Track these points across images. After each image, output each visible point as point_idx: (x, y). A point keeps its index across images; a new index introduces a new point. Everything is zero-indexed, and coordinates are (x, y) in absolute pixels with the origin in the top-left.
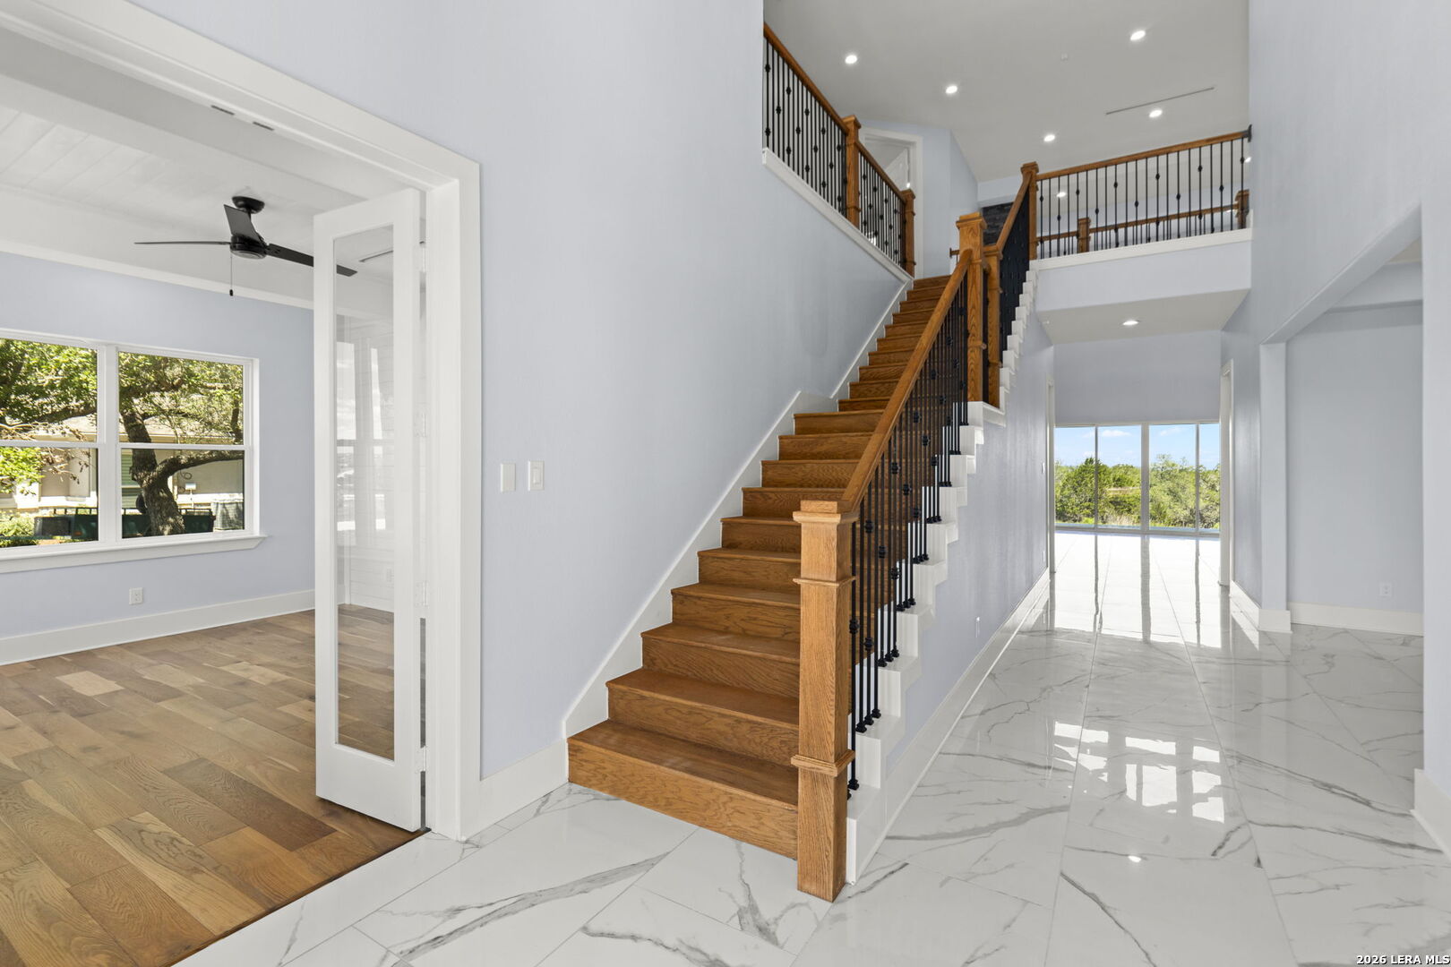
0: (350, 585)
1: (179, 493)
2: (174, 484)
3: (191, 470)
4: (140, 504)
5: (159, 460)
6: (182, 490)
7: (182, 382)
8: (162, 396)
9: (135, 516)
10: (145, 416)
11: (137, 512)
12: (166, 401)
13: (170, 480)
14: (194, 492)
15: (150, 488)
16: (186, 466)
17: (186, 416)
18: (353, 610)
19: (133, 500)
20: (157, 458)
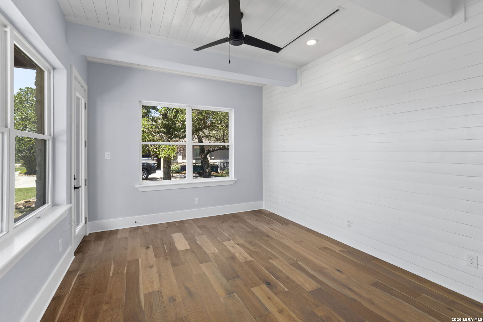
0: (265, 201)
1: (210, 159)
2: (209, 157)
3: (213, 153)
4: (202, 163)
5: (205, 150)
6: (211, 159)
7: (210, 125)
8: (206, 130)
9: (200, 166)
10: (202, 137)
11: (201, 165)
12: (206, 132)
13: (208, 155)
14: (214, 159)
15: (203, 158)
16: (212, 152)
17: (211, 137)
18: (267, 213)
19: (200, 161)
20: (205, 149)
